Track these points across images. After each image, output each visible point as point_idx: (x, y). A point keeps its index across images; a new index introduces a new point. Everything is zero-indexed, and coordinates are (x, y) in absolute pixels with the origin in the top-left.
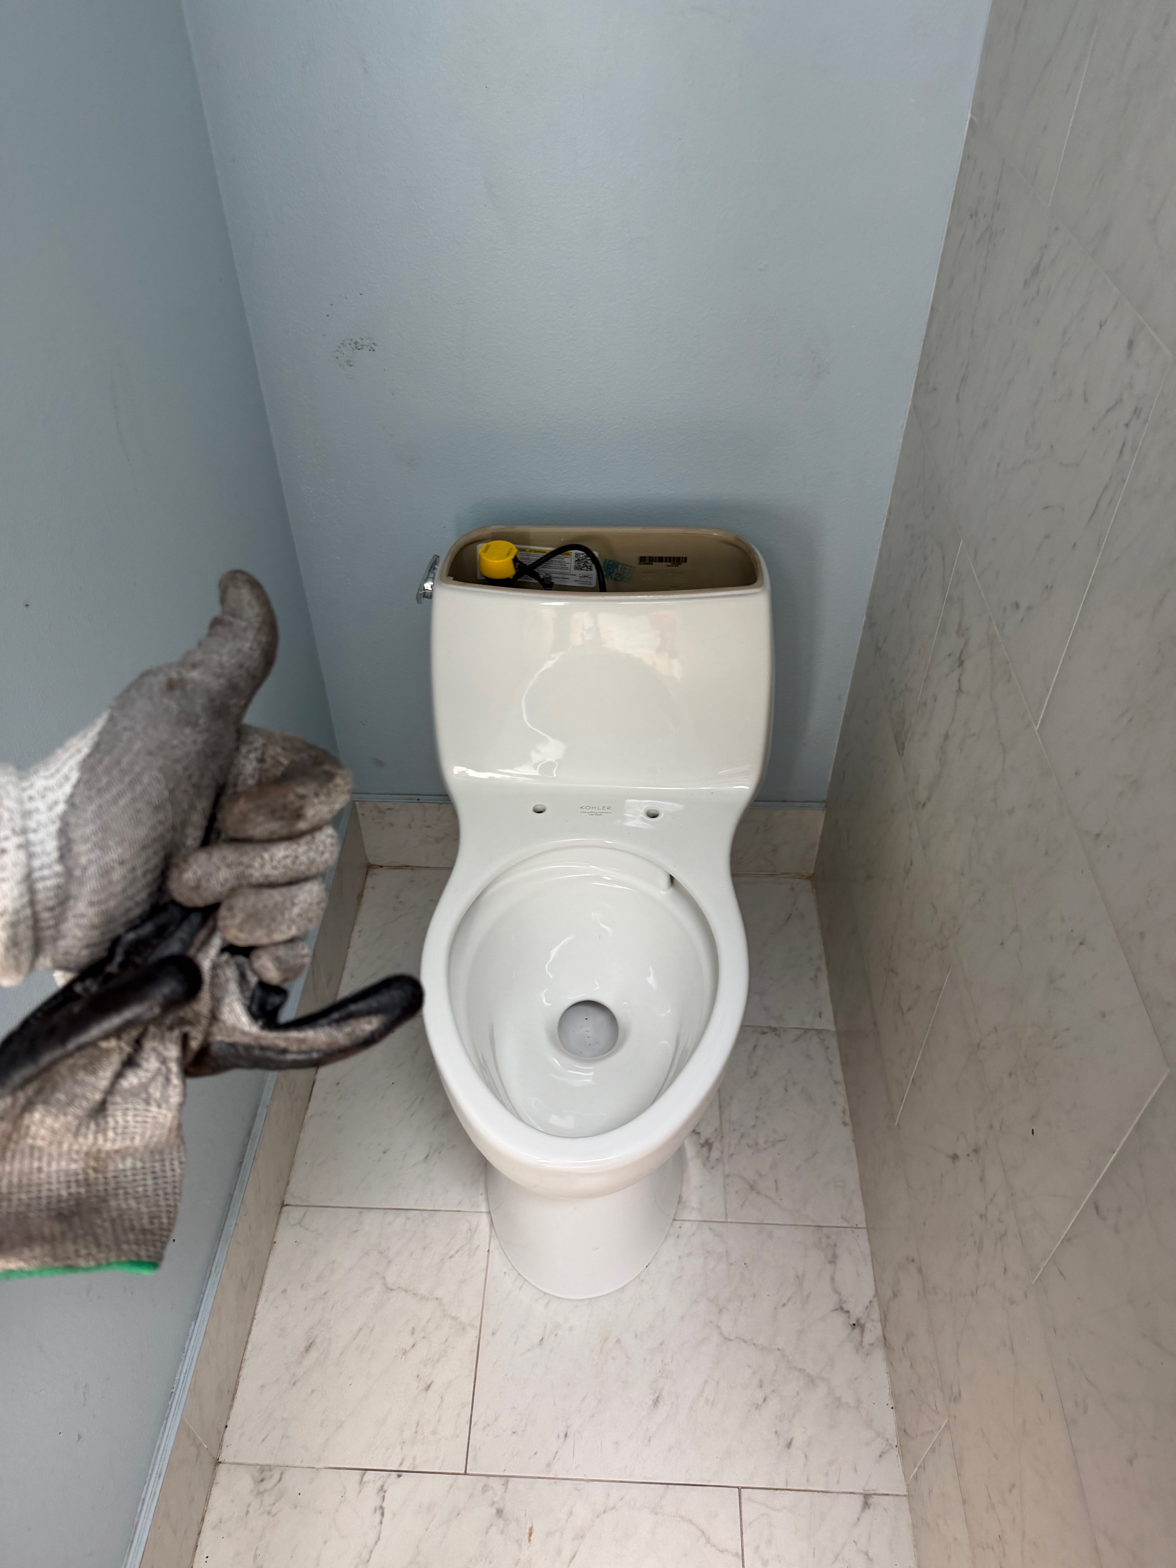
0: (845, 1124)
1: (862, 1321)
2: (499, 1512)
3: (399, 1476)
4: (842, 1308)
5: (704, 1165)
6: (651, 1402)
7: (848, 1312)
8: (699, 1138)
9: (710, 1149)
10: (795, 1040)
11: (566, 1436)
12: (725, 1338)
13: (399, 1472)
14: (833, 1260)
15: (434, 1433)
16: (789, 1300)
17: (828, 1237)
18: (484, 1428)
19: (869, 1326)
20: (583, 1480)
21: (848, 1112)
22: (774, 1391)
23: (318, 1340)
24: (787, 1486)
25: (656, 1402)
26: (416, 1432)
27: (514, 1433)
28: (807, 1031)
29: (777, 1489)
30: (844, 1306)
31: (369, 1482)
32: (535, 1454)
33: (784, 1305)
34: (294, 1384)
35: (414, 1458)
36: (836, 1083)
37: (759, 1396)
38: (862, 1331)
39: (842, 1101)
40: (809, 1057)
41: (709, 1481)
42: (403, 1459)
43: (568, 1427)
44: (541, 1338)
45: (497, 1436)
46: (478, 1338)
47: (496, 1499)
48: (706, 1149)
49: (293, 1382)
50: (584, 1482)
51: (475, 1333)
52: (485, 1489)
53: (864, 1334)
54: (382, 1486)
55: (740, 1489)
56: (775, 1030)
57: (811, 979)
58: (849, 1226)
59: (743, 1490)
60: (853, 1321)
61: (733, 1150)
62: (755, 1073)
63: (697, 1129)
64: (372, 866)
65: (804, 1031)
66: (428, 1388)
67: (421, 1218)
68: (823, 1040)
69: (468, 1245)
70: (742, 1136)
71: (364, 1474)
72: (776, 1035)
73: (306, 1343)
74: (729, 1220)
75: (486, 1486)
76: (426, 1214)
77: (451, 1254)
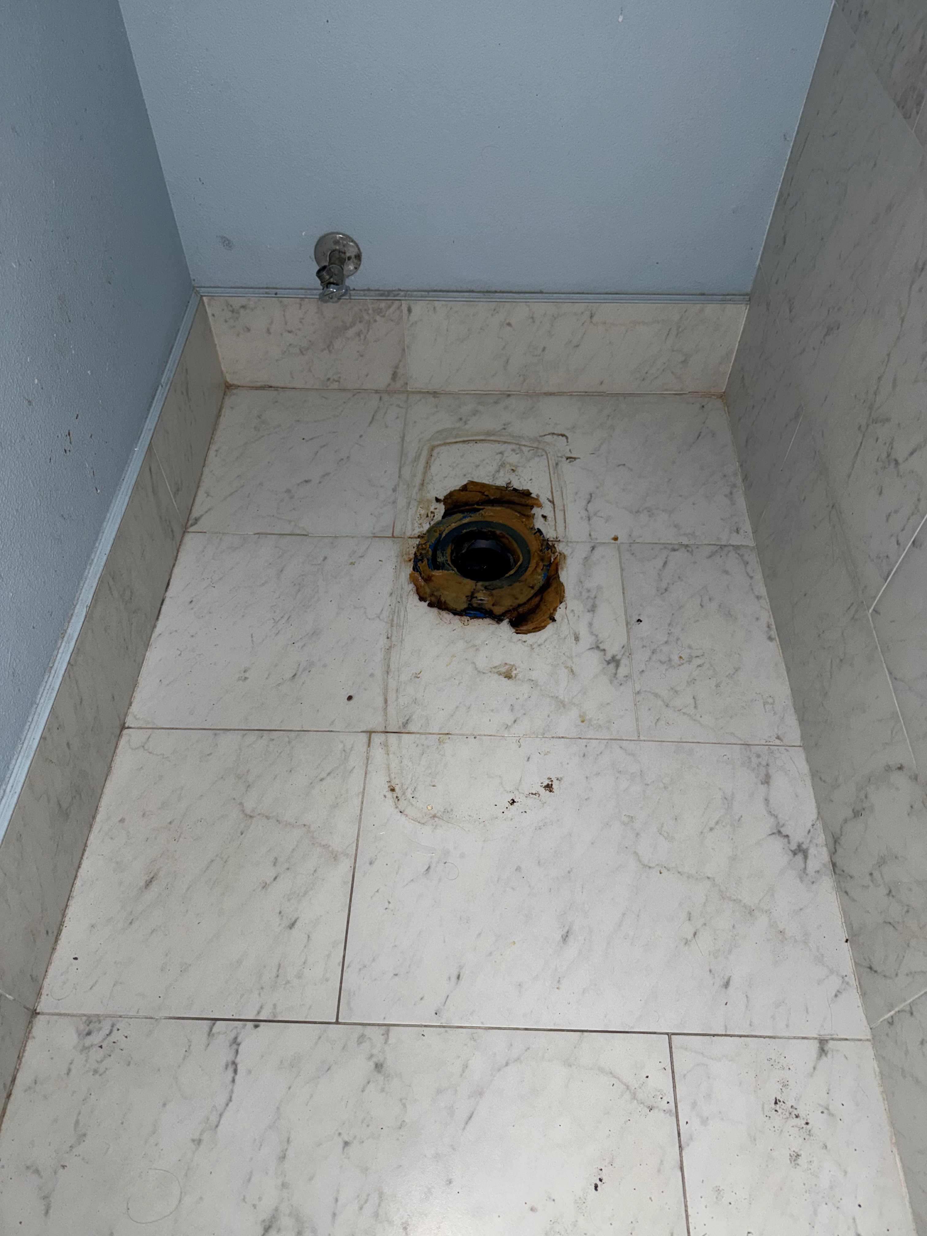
0: (770, 639)
1: (804, 846)
2: (379, 1067)
3: (256, 1026)
4: (779, 832)
5: (611, 682)
6: (559, 938)
7: (787, 836)
8: (605, 655)
9: (617, 666)
10: (710, 557)
11: (458, 977)
12: (645, 866)
13: (257, 1022)
14: (767, 780)
15: (299, 976)
16: (717, 823)
17: (758, 756)
18: (360, 969)
19: (812, 851)
20: (479, 1028)
21: (774, 627)
22: (705, 924)
23: (162, 874)
24: (726, 1031)
25: (565, 938)
26: (278, 976)
27: (396, 975)
28: (722, 547)
29: (714, 1035)
30: (782, 830)
31: (219, 1033)
32: (422, 999)
33: (711, 829)
34: (131, 923)
35: (275, 1006)
36: (758, 598)
37: (688, 929)
38: (806, 857)
39: (766, 617)
40: (726, 572)
41: (632, 1027)
42: (261, 1007)
43: (461, 967)
44: (426, 867)
45: (375, 979)
46: (353, 868)
47: (375, 1051)
48: (612, 666)
49: (130, 921)
50: (479, 1030)
51: (349, 862)
52: (361, 1039)
53: (808, 861)
54: (236, 1038)
55: (670, 1035)
56: (687, 546)
57: (726, 496)
58: (782, 744)
59: (673, 1037)
60: (794, 847)
61: (643, 667)
62: (666, 590)
63: (602, 646)
64: (231, 386)
65: (718, 547)
66: (292, 926)
67: (287, 739)
68: (742, 556)
69: (342, 767)
70: (653, 653)
71: (214, 1024)
72: (688, 551)
73: (147, 878)
74: (642, 738)
75: (362, 1036)
76: (293, 734)
77: (321, 776)
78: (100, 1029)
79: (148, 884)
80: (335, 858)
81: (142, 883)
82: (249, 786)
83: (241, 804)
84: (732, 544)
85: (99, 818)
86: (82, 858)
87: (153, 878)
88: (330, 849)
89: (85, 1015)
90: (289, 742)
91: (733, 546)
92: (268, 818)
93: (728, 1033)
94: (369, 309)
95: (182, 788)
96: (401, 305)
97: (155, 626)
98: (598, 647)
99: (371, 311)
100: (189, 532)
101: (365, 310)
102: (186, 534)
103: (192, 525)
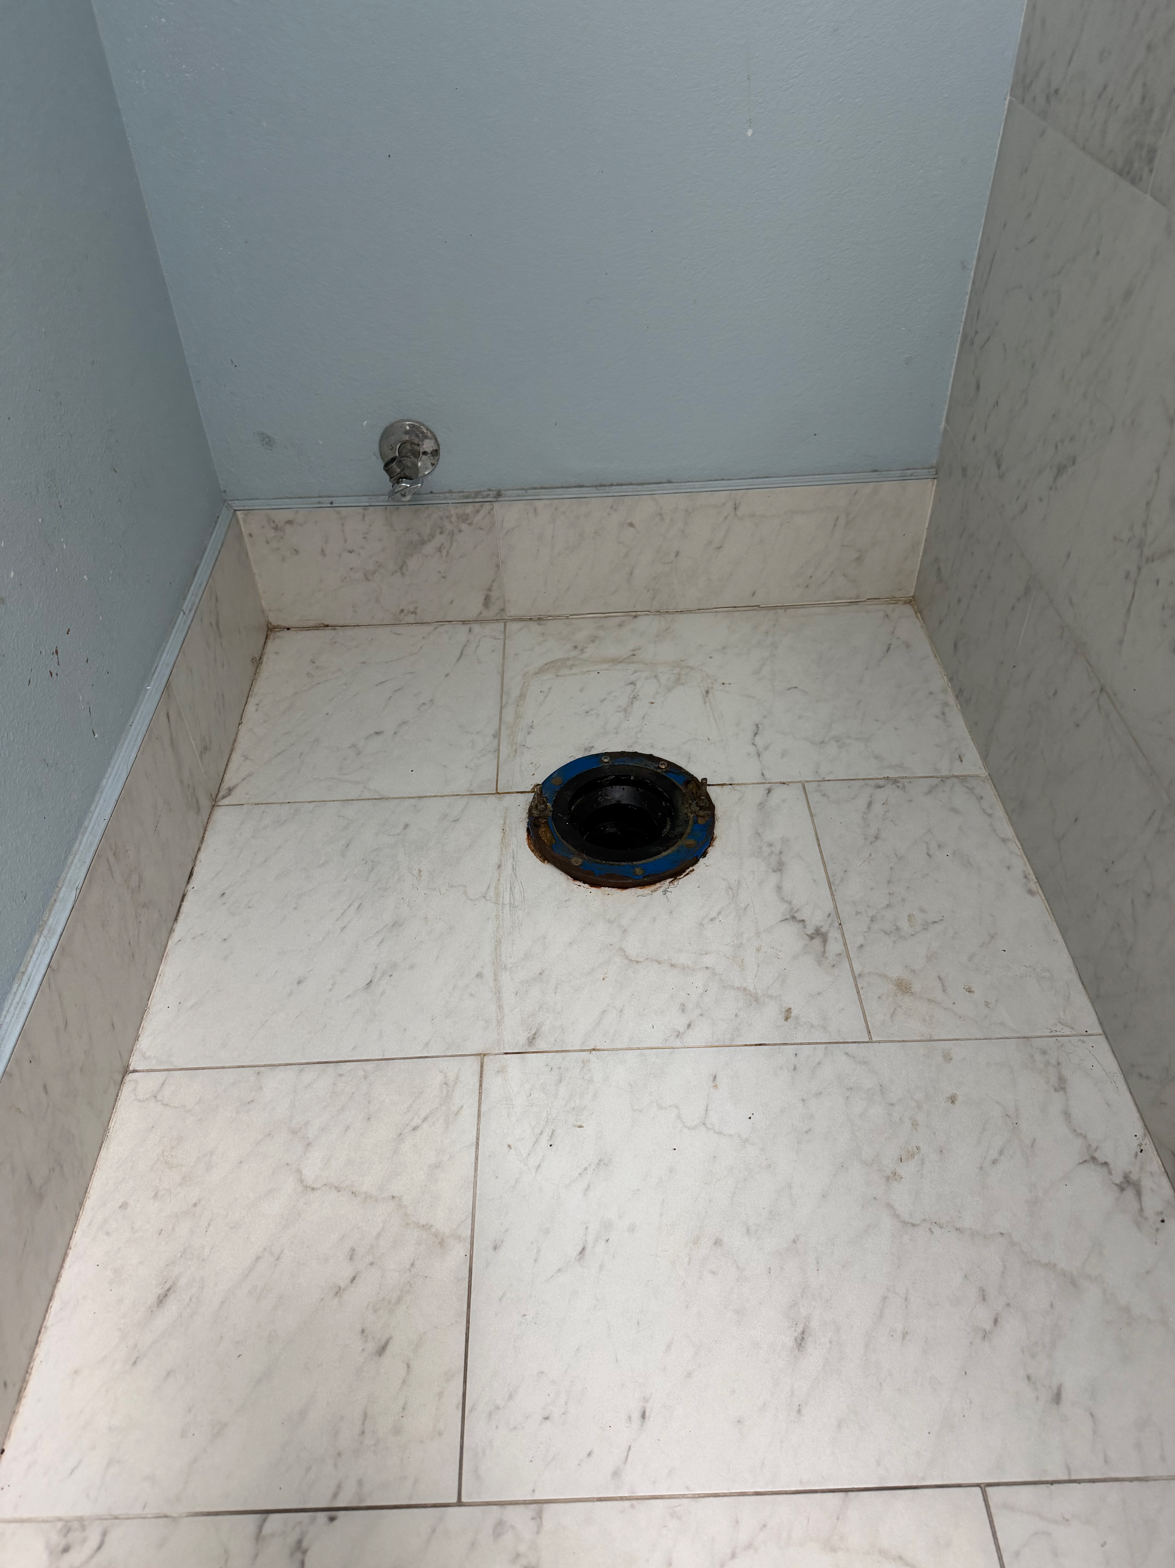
0: (1031, 892)
1: (1134, 1177)
3: (332, 1519)
4: (1094, 1159)
5: (820, 963)
6: (790, 1343)
7: (1106, 1164)
8: (805, 927)
9: (825, 941)
10: (930, 792)
11: (643, 1416)
12: (905, 1223)
13: (332, 1511)
14: (1061, 1085)
15: (397, 1431)
16: (1001, 1153)
17: (1044, 1052)
18: (490, 1414)
19: (1147, 1183)
20: (683, 1496)
21: (1032, 877)
22: (1008, 1305)
23: (182, 1283)
24: (1069, 1475)
25: (801, 1341)
26: (363, 1433)
27: (546, 1418)
28: (944, 779)
29: (1052, 1483)
30: (1096, 1155)
31: (273, 1535)
32: (589, 1454)
33: (994, 1162)
34: (135, 1363)
35: (360, 1483)
36: (1004, 840)
37: (983, 1317)
38: (1139, 1194)
39: (1020, 864)
40: (955, 811)
41: (923, 1479)
42: (339, 1487)
43: (646, 1400)
44: (580, 1249)
45: (515, 1428)
46: (468, 1256)
47: (522, 1548)
48: (817, 942)
49: (133, 1359)
50: (685, 1501)
51: (462, 1249)
52: (499, 1527)
53: (1143, 1198)
54: (300, 1542)
55: (983, 1487)
56: (895, 781)
57: (937, 717)
58: (1074, 1033)
59: (989, 1490)
60: (1119, 1179)
61: (860, 940)
62: (877, 838)
63: (799, 916)
64: (275, 628)
65: (940, 779)
66: (382, 1350)
67: (362, 1073)
68: (971, 789)
69: (444, 1108)
70: (872, 920)
71: (265, 1520)
72: (898, 787)
73: (160, 1291)
74: (874, 1039)
75: (500, 1523)
76: (370, 1066)
77: (414, 1124)
78: (84, 1540)
79: (161, 1300)
80: (442, 1243)
81: (152, 1299)
82: (309, 1144)
83: (299, 1171)
84: (955, 774)
85: (89, 1204)
86: (62, 1267)
87: (169, 1290)
88: (433, 1230)
89: (60, 1519)
90: (365, 1077)
91: (957, 777)
92: (338, 1189)
93: (1074, 1477)
94: (452, 516)
95: (212, 1153)
96: (492, 509)
97: (172, 930)
98: (793, 918)
99: (454, 519)
100: (219, 806)
101: (447, 517)
102: (216, 808)
103: (224, 797)
